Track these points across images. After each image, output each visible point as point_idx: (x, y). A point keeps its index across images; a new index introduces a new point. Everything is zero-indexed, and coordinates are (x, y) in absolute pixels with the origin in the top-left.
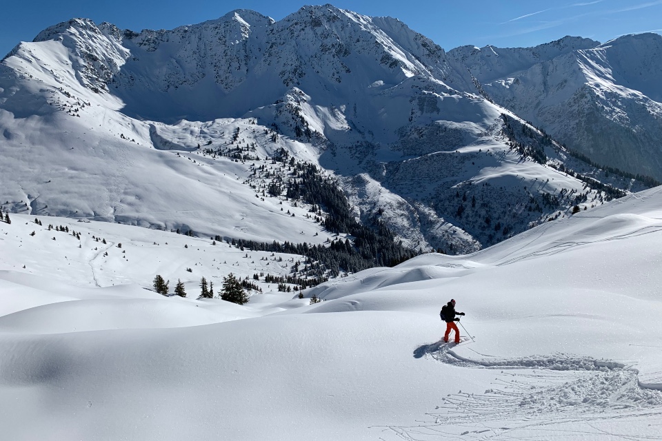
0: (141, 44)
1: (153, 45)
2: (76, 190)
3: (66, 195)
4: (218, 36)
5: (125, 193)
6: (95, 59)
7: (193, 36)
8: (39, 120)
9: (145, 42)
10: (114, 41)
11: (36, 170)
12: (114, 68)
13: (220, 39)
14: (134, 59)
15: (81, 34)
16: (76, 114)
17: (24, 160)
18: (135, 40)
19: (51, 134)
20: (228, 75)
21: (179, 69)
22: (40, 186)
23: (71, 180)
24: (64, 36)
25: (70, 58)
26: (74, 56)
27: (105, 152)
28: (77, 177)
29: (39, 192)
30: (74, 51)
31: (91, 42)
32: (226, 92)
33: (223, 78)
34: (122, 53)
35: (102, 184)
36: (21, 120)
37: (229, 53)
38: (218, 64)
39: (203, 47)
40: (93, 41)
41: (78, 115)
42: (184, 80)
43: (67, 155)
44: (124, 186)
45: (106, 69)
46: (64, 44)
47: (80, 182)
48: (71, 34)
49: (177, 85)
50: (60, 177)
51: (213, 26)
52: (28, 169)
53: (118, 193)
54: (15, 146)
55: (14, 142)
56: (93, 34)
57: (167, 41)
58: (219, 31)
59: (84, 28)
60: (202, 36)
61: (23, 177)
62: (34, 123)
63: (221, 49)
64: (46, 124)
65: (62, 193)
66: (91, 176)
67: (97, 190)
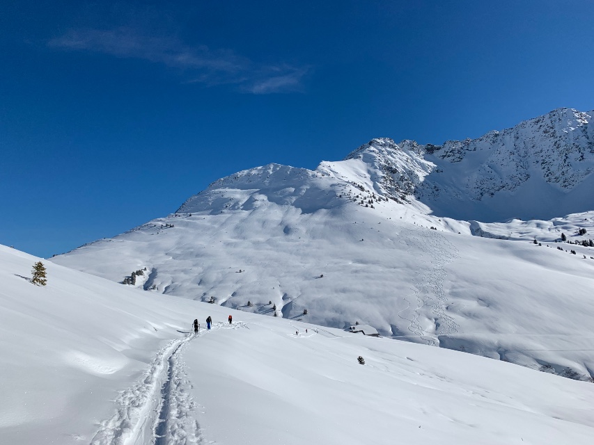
0: (444, 156)
1: (458, 155)
2: (360, 287)
3: (343, 295)
4: (543, 129)
5: (454, 295)
6: (394, 171)
7: (507, 137)
8: (326, 214)
9: (448, 154)
10: (415, 156)
11: (309, 265)
12: (415, 180)
13: (545, 132)
14: (437, 171)
15: (381, 151)
16: (369, 205)
17: (297, 254)
18: (437, 154)
19: (336, 226)
20: (565, 169)
21: (494, 173)
22: (306, 283)
23: (355, 274)
24: (364, 154)
25: (369, 172)
26: (372, 170)
27: (409, 243)
28: (364, 271)
29: (301, 291)
30: (373, 165)
31: (390, 157)
32: (565, 190)
33: (558, 174)
34: (424, 167)
35: (407, 280)
36: (306, 216)
37: (563, 143)
38: (547, 160)
39: (522, 145)
40: (392, 156)
41: (372, 207)
42: (501, 185)
43: (353, 248)
44: (448, 283)
45: (406, 180)
46: (364, 161)
47: (368, 277)
48: (371, 151)
49: (492, 191)
50: (339, 270)
51: (533, 120)
52: (298, 263)
53: (438, 293)
54: (292, 240)
55: (292, 237)
56: (393, 150)
57: (475, 150)
58: (543, 124)
59: (384, 145)
60: (519, 135)
61: (288, 272)
62: (320, 217)
63: (549, 142)
64: (332, 217)
65: (336, 291)
66: (387, 270)
67: (397, 288)
